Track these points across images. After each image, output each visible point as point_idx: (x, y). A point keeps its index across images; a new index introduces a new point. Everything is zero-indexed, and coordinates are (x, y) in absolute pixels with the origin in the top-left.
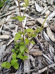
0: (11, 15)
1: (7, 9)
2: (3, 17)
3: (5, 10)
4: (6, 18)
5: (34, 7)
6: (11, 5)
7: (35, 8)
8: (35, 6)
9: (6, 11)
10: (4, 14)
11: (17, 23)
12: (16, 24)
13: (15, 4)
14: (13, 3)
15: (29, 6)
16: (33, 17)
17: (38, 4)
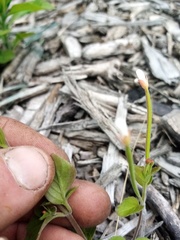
0: (46, 96)
1: (30, 70)
2: (10, 106)
3: (19, 77)
4: (25, 108)
5: (142, 62)
6: (47, 55)
7: (146, 66)
8: (145, 58)
9: (26, 78)
10: (18, 90)
11: (71, 135)
12: (69, 139)
13: (62, 49)
14: (54, 45)
15: (122, 58)
16: (141, 104)
17: (158, 47)
